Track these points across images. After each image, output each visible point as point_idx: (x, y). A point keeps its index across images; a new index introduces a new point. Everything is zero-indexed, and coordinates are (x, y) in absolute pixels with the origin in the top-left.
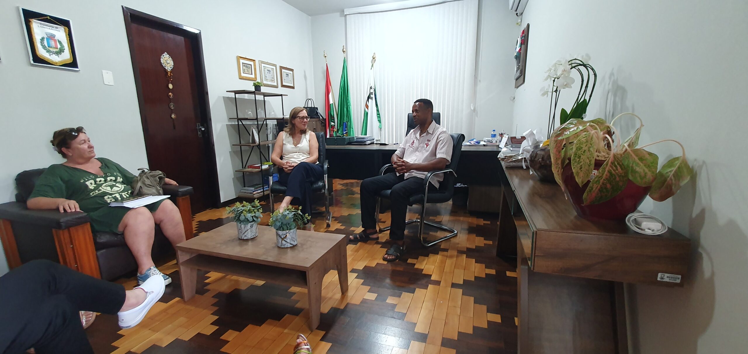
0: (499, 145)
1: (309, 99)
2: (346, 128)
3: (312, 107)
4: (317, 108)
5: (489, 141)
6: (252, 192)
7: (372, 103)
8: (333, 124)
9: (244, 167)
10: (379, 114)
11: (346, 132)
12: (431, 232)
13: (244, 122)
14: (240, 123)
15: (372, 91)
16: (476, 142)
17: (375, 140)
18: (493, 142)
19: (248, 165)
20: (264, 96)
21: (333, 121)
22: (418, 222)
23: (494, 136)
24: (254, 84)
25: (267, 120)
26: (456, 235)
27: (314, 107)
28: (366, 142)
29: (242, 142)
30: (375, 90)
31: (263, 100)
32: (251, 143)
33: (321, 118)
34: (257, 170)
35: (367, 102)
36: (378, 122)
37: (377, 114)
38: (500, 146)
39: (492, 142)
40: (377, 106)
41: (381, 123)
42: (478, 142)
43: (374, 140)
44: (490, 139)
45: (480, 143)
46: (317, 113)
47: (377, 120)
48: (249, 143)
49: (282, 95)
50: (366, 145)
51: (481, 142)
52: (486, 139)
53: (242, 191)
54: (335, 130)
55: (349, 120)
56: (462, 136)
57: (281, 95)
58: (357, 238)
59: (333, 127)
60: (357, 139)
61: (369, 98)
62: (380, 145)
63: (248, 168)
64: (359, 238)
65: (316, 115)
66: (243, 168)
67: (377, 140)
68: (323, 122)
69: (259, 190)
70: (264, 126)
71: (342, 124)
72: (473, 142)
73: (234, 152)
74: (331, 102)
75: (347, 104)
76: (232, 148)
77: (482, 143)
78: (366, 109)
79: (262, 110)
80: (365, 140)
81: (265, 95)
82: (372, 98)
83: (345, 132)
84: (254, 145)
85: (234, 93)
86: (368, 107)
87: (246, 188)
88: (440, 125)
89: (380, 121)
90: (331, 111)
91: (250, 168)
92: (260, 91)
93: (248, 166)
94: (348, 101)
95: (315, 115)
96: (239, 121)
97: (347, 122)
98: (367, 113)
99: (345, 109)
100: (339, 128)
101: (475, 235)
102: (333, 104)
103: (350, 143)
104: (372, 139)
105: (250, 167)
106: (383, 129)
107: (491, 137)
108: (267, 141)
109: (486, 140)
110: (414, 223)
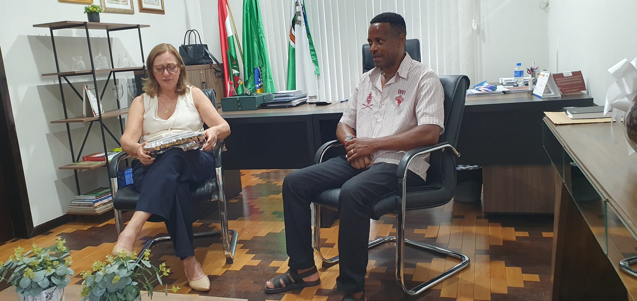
0: (533, 91)
1: (192, 31)
2: (260, 78)
3: (197, 43)
4: (206, 46)
5: (509, 84)
6: (92, 203)
7: (300, 30)
8: (235, 72)
9: (76, 159)
10: (314, 50)
11: (260, 85)
12: (418, 262)
13: (72, 80)
14: (64, 82)
15: (299, 9)
16: (489, 88)
17: (307, 98)
18: (520, 85)
19: (84, 156)
20: (108, 31)
21: (236, 66)
22: (393, 241)
23: (520, 74)
24: (87, 10)
25: (115, 73)
26: (467, 267)
27: (201, 44)
28: (291, 101)
29: (71, 115)
30: (303, 7)
31: (107, 37)
32: (85, 116)
33: (214, 63)
34: (99, 163)
35: (293, 29)
36: (312, 64)
37: (310, 50)
38: (533, 93)
39: (517, 86)
40: (309, 36)
41: (318, 65)
42: (493, 88)
43: (305, 97)
44: (513, 79)
45: (496, 88)
46: (207, 54)
47: (311, 60)
48: (82, 117)
49: (138, 25)
50: (292, 106)
51: (498, 87)
52: (504, 80)
53: (72, 202)
54: (241, 83)
55: (264, 65)
56: (464, 80)
57: (138, 27)
58: (280, 285)
59: (236, 78)
60: (276, 97)
61: (294, 22)
62: (317, 105)
63: (84, 160)
64: (284, 286)
65: (206, 59)
66: (74, 161)
67: (311, 97)
68: (219, 69)
69: (105, 198)
70: (111, 83)
71: (252, 71)
72: (483, 89)
73: (55, 134)
74: (230, 33)
75: (258, 36)
76: (50, 128)
77: (500, 89)
78: (292, 43)
79: (104, 54)
80: (290, 98)
81: (109, 28)
82: (299, 23)
83: (257, 86)
84: (91, 119)
85: (48, 29)
86: (294, 39)
87: (82, 197)
88: (420, 61)
89: (316, 62)
90: (231, 50)
91: (87, 160)
92: (99, 22)
93: (83, 158)
94: (259, 30)
95: (204, 58)
96: (62, 78)
97: (260, 67)
98: (294, 50)
99: (255, 45)
100: (247, 79)
101: (503, 263)
102: (232, 36)
103: (264, 106)
104: (303, 96)
105: (88, 158)
106: (322, 75)
107: (515, 76)
108: (118, 111)
109: (504, 82)
110: (387, 245)
